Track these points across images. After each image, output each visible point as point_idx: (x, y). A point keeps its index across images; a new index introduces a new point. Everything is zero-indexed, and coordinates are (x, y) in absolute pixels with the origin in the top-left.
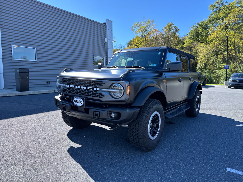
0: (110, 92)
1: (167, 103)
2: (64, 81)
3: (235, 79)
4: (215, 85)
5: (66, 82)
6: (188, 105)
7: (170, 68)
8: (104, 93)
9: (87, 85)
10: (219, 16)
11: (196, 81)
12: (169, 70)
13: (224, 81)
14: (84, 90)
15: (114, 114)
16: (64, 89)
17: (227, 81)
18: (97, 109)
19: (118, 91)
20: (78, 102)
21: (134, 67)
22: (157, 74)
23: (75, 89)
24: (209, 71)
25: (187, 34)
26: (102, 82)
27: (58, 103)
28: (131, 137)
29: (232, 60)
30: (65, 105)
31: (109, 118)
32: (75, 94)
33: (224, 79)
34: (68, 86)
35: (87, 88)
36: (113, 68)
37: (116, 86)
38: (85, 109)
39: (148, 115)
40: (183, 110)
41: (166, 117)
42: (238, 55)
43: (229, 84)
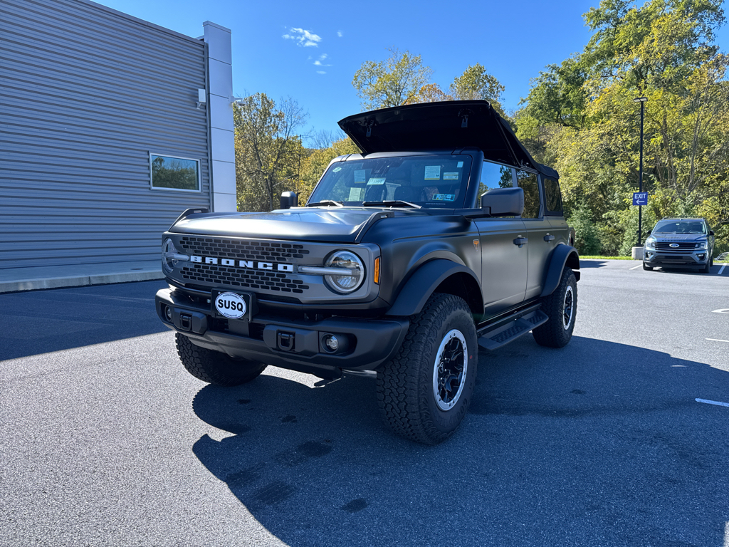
0: (323, 275)
1: (485, 306)
2: (184, 246)
3: (664, 239)
4: (602, 257)
5: (192, 247)
6: (542, 312)
7: (490, 208)
8: (306, 280)
9: (257, 257)
10: (616, 44)
11: (564, 244)
12: (489, 213)
13: (634, 246)
14: (248, 272)
15: (336, 340)
16: (187, 269)
17: (642, 246)
18: (288, 327)
19: (349, 272)
20: (231, 306)
21: (388, 205)
22: (453, 225)
23: (220, 269)
24: (585, 214)
25: (524, 99)
26: (301, 247)
27: (167, 309)
28: (384, 400)
29: (659, 180)
30: (190, 316)
31: (323, 349)
32: (220, 282)
33: (633, 240)
34: (199, 259)
35: (255, 265)
36: (327, 205)
37: (342, 259)
38: (251, 326)
39: (432, 341)
40: (527, 328)
41: (480, 348)
42: (676, 161)
43: (647, 256)
